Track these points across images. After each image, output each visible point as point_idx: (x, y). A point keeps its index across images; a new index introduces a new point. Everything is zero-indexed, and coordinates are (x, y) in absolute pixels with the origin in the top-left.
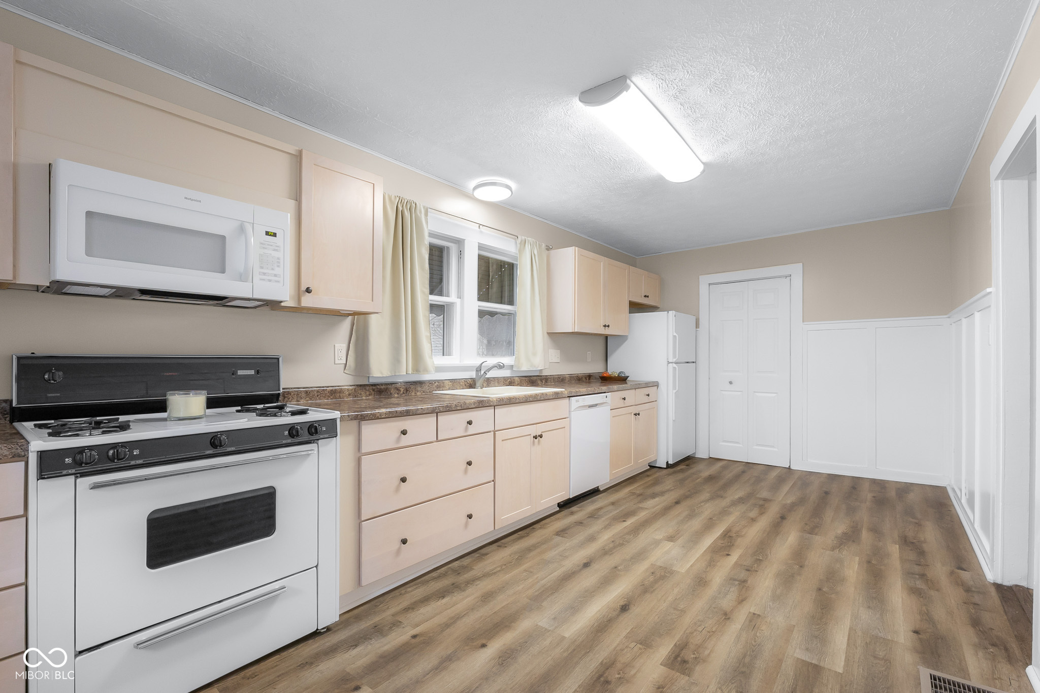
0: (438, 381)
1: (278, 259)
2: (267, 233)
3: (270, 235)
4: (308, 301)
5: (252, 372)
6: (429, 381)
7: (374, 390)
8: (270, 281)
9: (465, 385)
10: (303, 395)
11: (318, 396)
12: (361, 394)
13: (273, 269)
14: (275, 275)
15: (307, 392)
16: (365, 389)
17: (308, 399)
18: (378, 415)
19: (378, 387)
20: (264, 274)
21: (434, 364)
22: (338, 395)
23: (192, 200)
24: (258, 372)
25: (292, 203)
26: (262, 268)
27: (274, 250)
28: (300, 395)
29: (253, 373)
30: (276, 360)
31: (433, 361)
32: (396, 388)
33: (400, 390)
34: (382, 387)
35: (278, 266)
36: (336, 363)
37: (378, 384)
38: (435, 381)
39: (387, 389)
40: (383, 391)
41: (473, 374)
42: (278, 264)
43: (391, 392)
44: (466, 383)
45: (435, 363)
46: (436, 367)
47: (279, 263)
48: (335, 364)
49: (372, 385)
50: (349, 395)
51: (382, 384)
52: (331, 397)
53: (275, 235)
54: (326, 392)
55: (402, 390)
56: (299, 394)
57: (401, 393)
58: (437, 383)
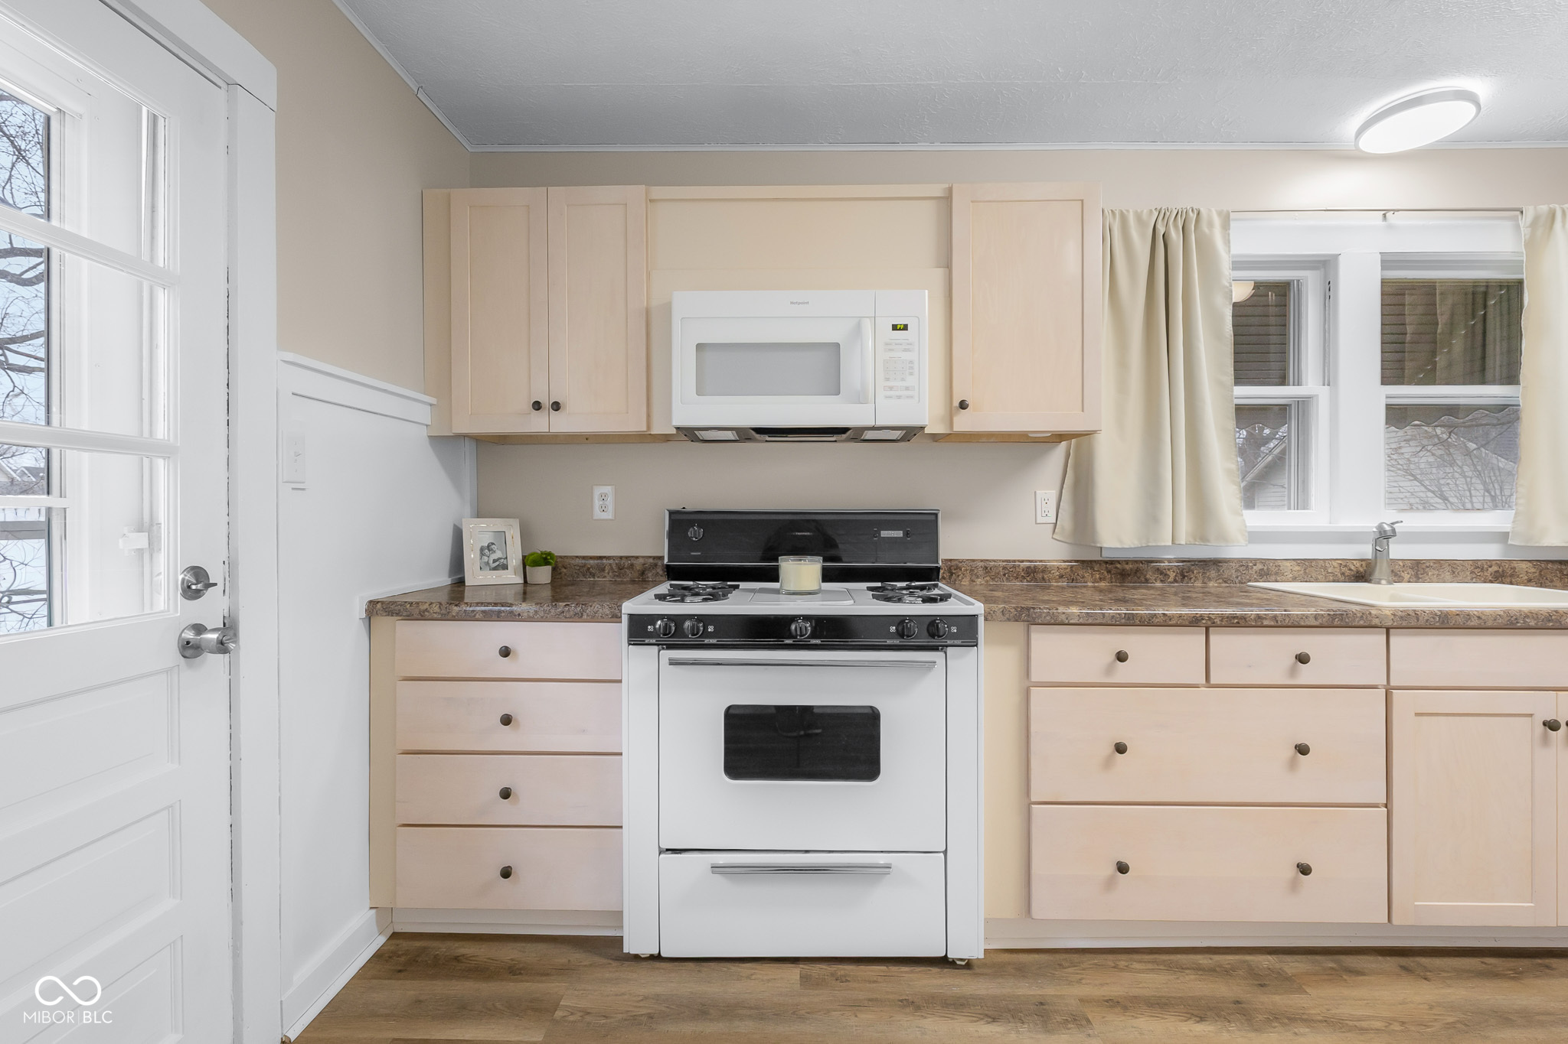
0: (1263, 561)
1: (911, 362)
2: (895, 328)
3: (900, 329)
4: (964, 423)
5: (899, 534)
6: (1240, 560)
7: (1109, 572)
8: (899, 397)
9: (1343, 574)
10: (981, 572)
11: (1004, 575)
12: (1083, 577)
13: (903, 380)
14: (907, 388)
15: (987, 568)
16: (1092, 568)
17: (988, 578)
18: (1063, 617)
19: (1119, 566)
20: (891, 388)
21: (1246, 527)
22: (1040, 576)
23: (799, 303)
24: (907, 534)
25: (939, 273)
26: (887, 379)
27: (906, 350)
28: (976, 571)
29: (901, 535)
30: (933, 517)
31: (1244, 521)
32: (1158, 569)
33: (1166, 575)
34: (1128, 567)
35: (911, 374)
36: (1038, 522)
37: (1119, 562)
38: (1255, 561)
39: (1137, 570)
40: (1129, 575)
41: (1366, 551)
42: (911, 371)
43: (1148, 576)
44: (1344, 569)
45: (1248, 525)
46: (1249, 532)
47: (912, 368)
48: (1036, 523)
49: (1106, 562)
50: (1061, 576)
51: (1127, 562)
52: (1028, 579)
53: (905, 327)
54: (1018, 569)
55: (1172, 575)
56: (973, 570)
57: (1171, 579)
58: (1259, 566)
